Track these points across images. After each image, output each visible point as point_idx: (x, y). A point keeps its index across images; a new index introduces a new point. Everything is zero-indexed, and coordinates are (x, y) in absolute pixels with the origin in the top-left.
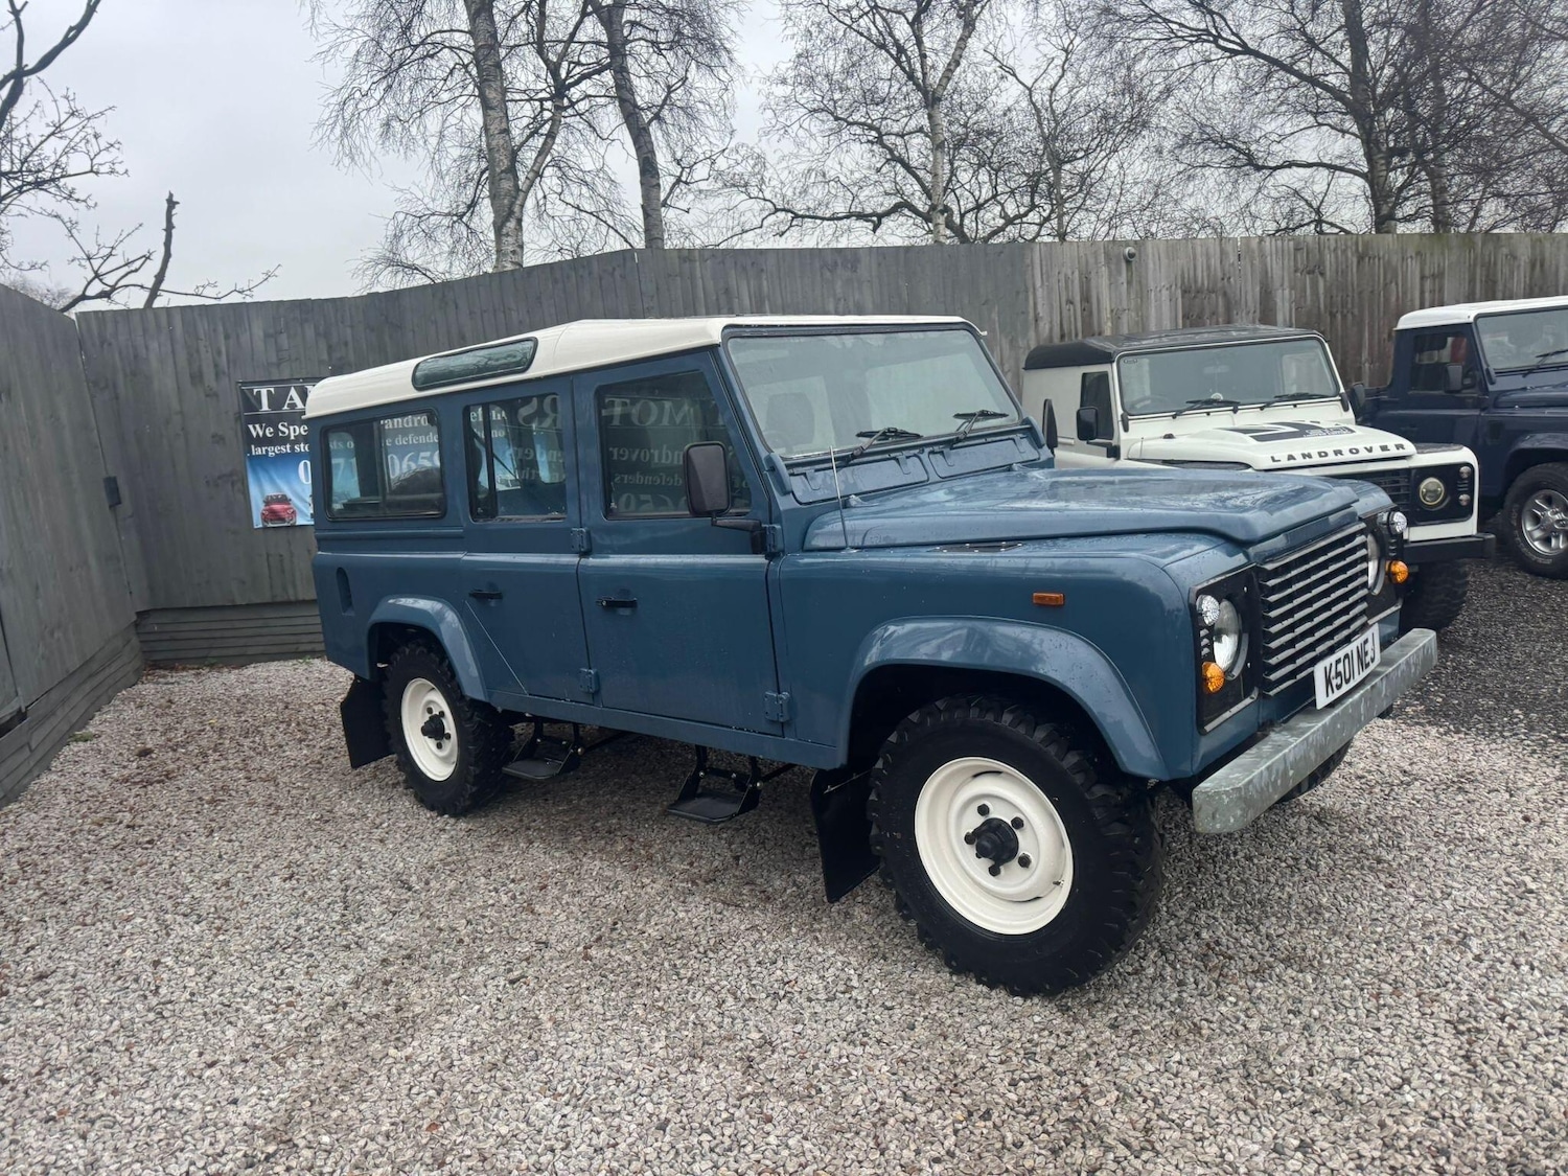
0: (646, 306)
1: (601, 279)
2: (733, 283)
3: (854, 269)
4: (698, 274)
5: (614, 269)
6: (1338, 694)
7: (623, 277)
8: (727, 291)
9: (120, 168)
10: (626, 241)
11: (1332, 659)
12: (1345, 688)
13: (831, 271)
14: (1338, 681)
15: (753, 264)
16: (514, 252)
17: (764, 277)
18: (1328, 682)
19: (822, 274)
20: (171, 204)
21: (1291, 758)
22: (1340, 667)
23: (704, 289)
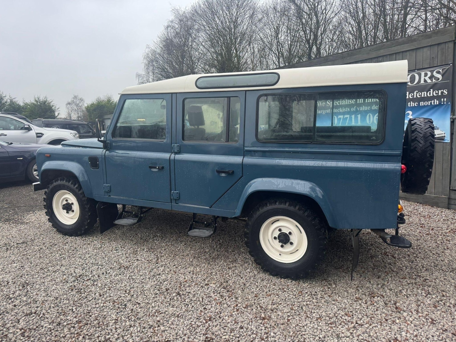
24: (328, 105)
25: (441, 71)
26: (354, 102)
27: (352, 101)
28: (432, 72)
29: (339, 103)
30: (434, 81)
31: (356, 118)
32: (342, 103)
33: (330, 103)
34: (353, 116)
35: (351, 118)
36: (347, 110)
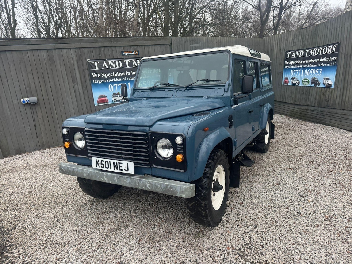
6: (102, 169)
12: (105, 169)
14: (102, 166)
16: (348, 8)
18: (97, 163)
24: (103, 76)
27: (122, 74)
32: (114, 75)
36: (120, 80)
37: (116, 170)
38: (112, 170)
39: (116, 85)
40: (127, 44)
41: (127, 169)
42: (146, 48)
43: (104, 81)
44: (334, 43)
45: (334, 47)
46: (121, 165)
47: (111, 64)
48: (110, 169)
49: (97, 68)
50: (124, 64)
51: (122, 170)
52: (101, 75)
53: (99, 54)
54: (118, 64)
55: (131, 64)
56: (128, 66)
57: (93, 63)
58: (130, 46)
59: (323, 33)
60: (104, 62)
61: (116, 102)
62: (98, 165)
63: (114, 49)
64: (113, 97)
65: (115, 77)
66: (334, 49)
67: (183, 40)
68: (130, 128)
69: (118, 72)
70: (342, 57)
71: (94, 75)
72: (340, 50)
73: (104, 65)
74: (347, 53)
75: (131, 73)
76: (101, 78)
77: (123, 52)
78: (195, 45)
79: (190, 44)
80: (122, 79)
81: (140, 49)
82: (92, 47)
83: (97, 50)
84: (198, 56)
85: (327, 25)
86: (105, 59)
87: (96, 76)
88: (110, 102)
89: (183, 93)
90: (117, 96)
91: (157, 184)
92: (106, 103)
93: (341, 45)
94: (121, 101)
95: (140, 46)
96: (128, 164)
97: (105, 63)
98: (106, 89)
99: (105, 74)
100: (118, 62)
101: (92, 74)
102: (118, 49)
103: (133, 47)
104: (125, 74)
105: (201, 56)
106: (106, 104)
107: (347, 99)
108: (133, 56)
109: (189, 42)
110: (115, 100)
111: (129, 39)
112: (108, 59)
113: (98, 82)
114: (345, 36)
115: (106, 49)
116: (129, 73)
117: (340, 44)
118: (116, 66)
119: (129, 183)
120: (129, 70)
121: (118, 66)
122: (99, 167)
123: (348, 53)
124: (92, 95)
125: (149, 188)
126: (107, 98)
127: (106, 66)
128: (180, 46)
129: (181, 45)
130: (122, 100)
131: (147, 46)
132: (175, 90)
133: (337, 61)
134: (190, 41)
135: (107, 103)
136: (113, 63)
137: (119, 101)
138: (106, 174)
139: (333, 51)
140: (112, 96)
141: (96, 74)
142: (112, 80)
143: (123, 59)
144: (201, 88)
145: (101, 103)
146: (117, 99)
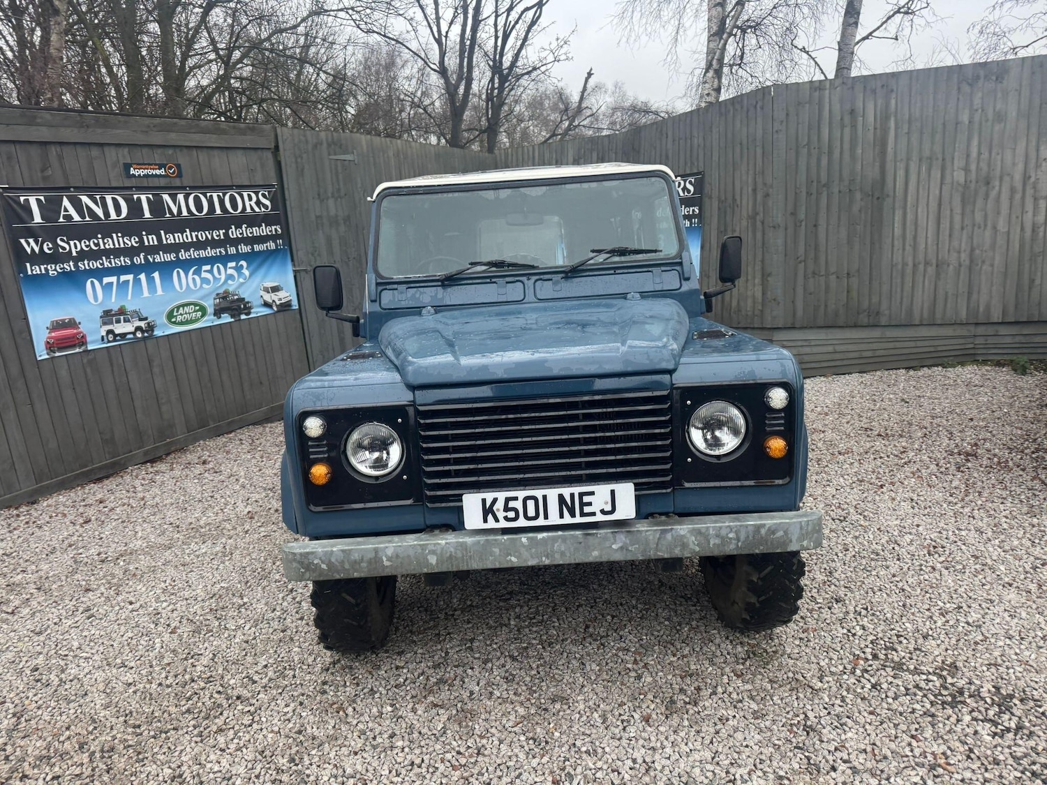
0: (775, 129)
1: (748, 111)
2: (860, 104)
3: (999, 79)
4: (827, 100)
5: (757, 102)
6: (503, 524)
7: (762, 108)
8: (852, 112)
9: (570, 56)
10: (823, 72)
11: (502, 496)
12: (522, 522)
13: (970, 85)
14: (511, 514)
15: (883, 86)
16: (708, 95)
17: (894, 95)
18: (488, 511)
19: (959, 89)
20: (590, 74)
21: (390, 552)
22: (518, 505)
23: (830, 111)
24: (64, 248)
25: (266, 193)
26: (136, 243)
27: (130, 241)
28: (257, 193)
29: (97, 245)
30: (263, 209)
31: (150, 280)
32: (104, 244)
33: (69, 244)
34: (142, 277)
35: (137, 281)
36: (125, 262)
37: (568, 519)
38: (554, 519)
39: (113, 279)
40: (140, 139)
41: (609, 508)
42: (203, 156)
43: (69, 266)
44: (688, 172)
45: (690, 182)
46: (586, 499)
47: (88, 207)
48: (546, 517)
49: (38, 219)
50: (135, 208)
51: (593, 514)
52: (56, 245)
53: (42, 171)
54: (115, 208)
55: (157, 206)
56: (147, 214)
57: (22, 199)
58: (151, 146)
59: (655, 148)
60: (65, 198)
61: (115, 340)
62: (490, 517)
63: (95, 152)
64: (105, 324)
65: (107, 253)
66: (691, 188)
67: (309, 138)
68: (600, 384)
69: (114, 235)
70: (712, 207)
71: (30, 245)
72: (706, 191)
73: (66, 210)
74: (723, 198)
75: (159, 239)
76: (55, 258)
77: (127, 167)
78: (342, 157)
79: (329, 154)
80: (132, 260)
81: (183, 159)
82: (14, 142)
83: (35, 151)
84: (578, 185)
85: (664, 129)
86: (67, 189)
87: (37, 249)
88: (93, 342)
89: (558, 288)
90: (118, 321)
91: (723, 532)
92: (80, 347)
93: (707, 179)
94: (131, 336)
95: (185, 150)
96: (613, 492)
97: (66, 202)
98: (76, 295)
99: (72, 243)
100: (114, 200)
101: (23, 241)
102: (111, 153)
103: (160, 151)
104: (141, 241)
105: (585, 185)
106: (77, 350)
107: (734, 303)
108: (163, 182)
109: (325, 145)
110: (110, 336)
111: (147, 121)
112: (78, 189)
113: (46, 270)
114: (715, 158)
115: (66, 150)
116: (151, 240)
117: (703, 175)
118: (107, 214)
119: (621, 548)
120: (153, 228)
121: (113, 216)
122: (497, 520)
123: (726, 199)
124: (26, 318)
125: (697, 549)
126: (82, 328)
127: (72, 212)
128: (302, 158)
129: (305, 156)
130: (134, 333)
131: (205, 150)
132: (529, 279)
133: (700, 216)
134: (329, 145)
135: (83, 348)
136: (96, 203)
137: (123, 336)
138: (528, 538)
139: (689, 191)
140: (99, 321)
141: (37, 242)
142: (97, 264)
143: (130, 188)
144: (612, 272)
145: (60, 349)
146: (117, 332)
